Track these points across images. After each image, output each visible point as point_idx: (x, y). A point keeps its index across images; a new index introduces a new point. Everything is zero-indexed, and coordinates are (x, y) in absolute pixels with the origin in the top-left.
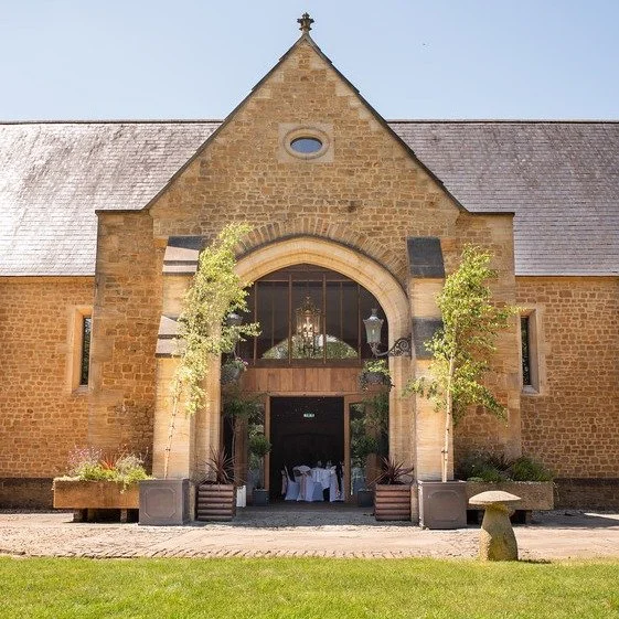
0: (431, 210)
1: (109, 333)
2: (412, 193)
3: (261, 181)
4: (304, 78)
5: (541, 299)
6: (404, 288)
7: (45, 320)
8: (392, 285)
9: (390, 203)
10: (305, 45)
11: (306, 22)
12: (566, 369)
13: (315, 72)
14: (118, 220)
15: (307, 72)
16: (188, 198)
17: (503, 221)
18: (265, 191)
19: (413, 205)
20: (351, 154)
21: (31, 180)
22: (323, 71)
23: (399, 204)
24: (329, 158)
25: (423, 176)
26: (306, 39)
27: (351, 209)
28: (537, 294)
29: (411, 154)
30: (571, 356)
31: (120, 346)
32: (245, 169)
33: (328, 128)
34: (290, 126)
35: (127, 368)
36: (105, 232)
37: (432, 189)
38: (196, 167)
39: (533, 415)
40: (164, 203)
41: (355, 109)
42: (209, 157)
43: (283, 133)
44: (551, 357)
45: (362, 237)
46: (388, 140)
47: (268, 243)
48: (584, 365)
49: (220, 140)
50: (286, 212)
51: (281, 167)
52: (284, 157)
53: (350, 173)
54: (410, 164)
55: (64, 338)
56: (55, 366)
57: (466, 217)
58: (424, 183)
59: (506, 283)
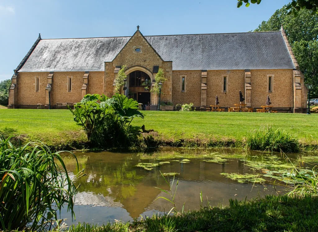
0: (158, 61)
1: (107, 82)
2: (155, 58)
3: (130, 57)
4: (138, 38)
5: (186, 74)
6: (152, 74)
7: (99, 79)
8: (151, 74)
9: (151, 60)
10: (138, 32)
11: (138, 27)
12: (190, 87)
13: (139, 37)
14: (108, 64)
15: (138, 37)
16: (119, 60)
17: (170, 63)
18: (131, 58)
19: (155, 60)
20: (145, 52)
21: (97, 51)
22: (141, 36)
23: (153, 60)
24: (141, 52)
25: (157, 55)
26: (138, 31)
27: (145, 61)
28: (185, 73)
29: (155, 51)
30: (191, 85)
31: (109, 84)
32: (128, 55)
33: (141, 47)
34: (135, 47)
35: (110, 88)
36: (106, 65)
37: (158, 57)
38: (120, 54)
39: (183, 96)
40: (115, 60)
41: (146, 43)
42: (122, 53)
43: (134, 48)
44: (187, 85)
45: (146, 66)
46: (151, 49)
47: (131, 67)
48: (193, 87)
49: (124, 49)
50: (134, 62)
51: (133, 54)
52: (134, 52)
53: (145, 55)
54: (155, 53)
55: (102, 82)
56: (101, 87)
57: (164, 62)
58: (157, 56)
59: (170, 73)
